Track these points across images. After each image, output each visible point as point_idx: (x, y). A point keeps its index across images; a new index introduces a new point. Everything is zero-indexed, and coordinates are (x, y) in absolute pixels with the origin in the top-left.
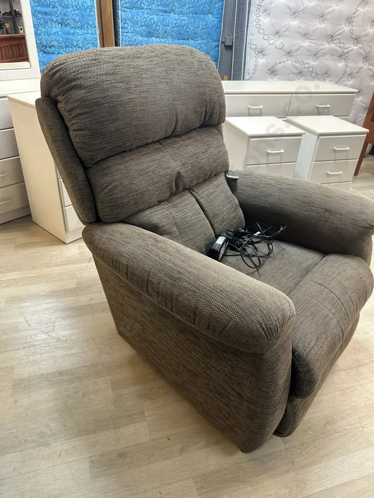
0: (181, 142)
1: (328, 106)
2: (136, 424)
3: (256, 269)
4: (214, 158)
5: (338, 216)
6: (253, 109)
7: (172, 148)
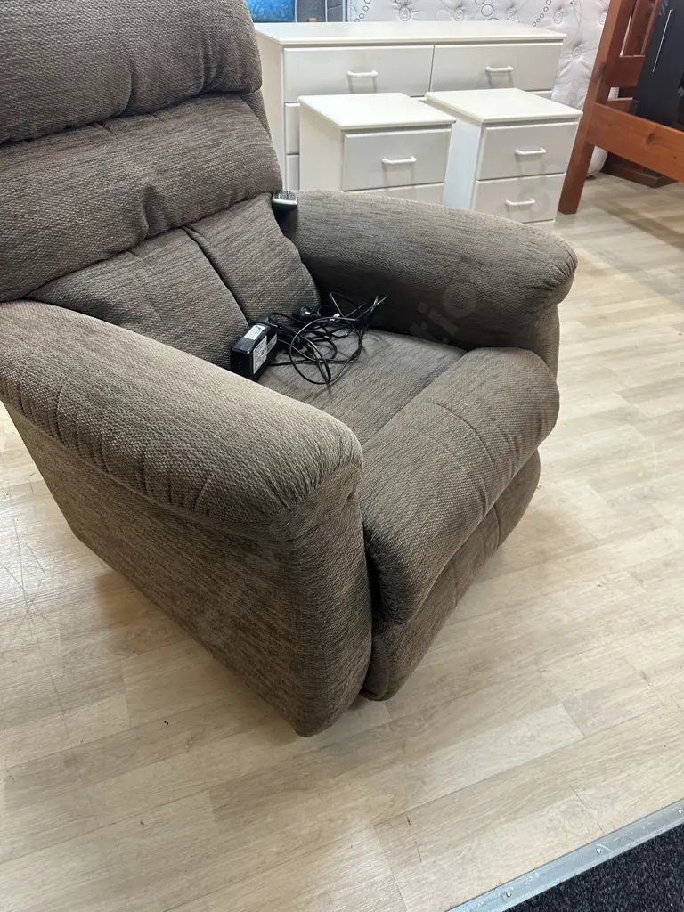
0: (156, 126)
1: (510, 68)
2: (104, 701)
3: (325, 386)
4: (236, 160)
5: (484, 269)
6: (356, 77)
7: (132, 135)
